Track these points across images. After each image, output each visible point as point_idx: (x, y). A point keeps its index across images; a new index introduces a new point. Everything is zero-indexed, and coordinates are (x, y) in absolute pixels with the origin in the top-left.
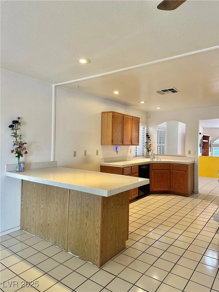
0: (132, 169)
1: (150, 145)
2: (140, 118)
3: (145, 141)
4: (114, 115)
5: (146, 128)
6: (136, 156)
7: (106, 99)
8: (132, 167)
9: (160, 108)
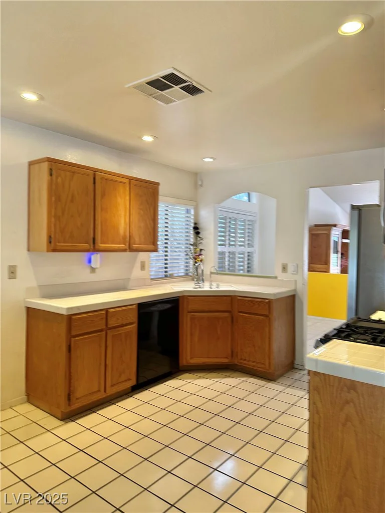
0: (109, 315)
1: (201, 250)
2: (158, 184)
3: (192, 241)
4: (55, 166)
5: (192, 212)
6: (166, 276)
7: (47, 129)
8: (110, 310)
9: (211, 160)
